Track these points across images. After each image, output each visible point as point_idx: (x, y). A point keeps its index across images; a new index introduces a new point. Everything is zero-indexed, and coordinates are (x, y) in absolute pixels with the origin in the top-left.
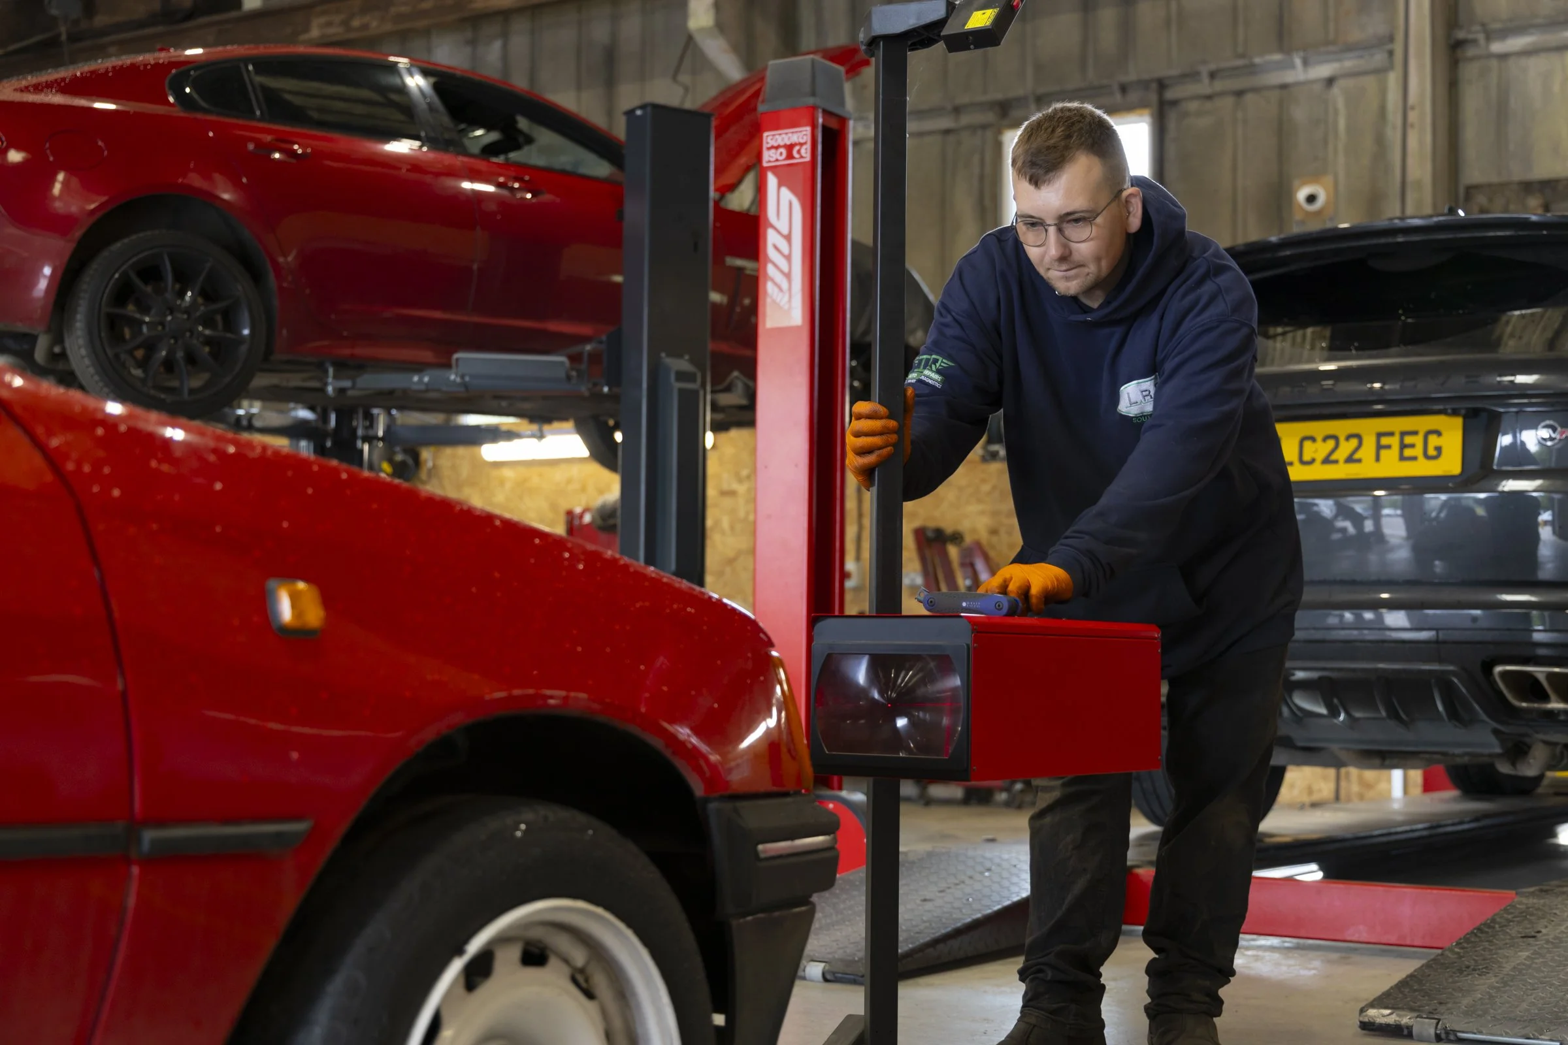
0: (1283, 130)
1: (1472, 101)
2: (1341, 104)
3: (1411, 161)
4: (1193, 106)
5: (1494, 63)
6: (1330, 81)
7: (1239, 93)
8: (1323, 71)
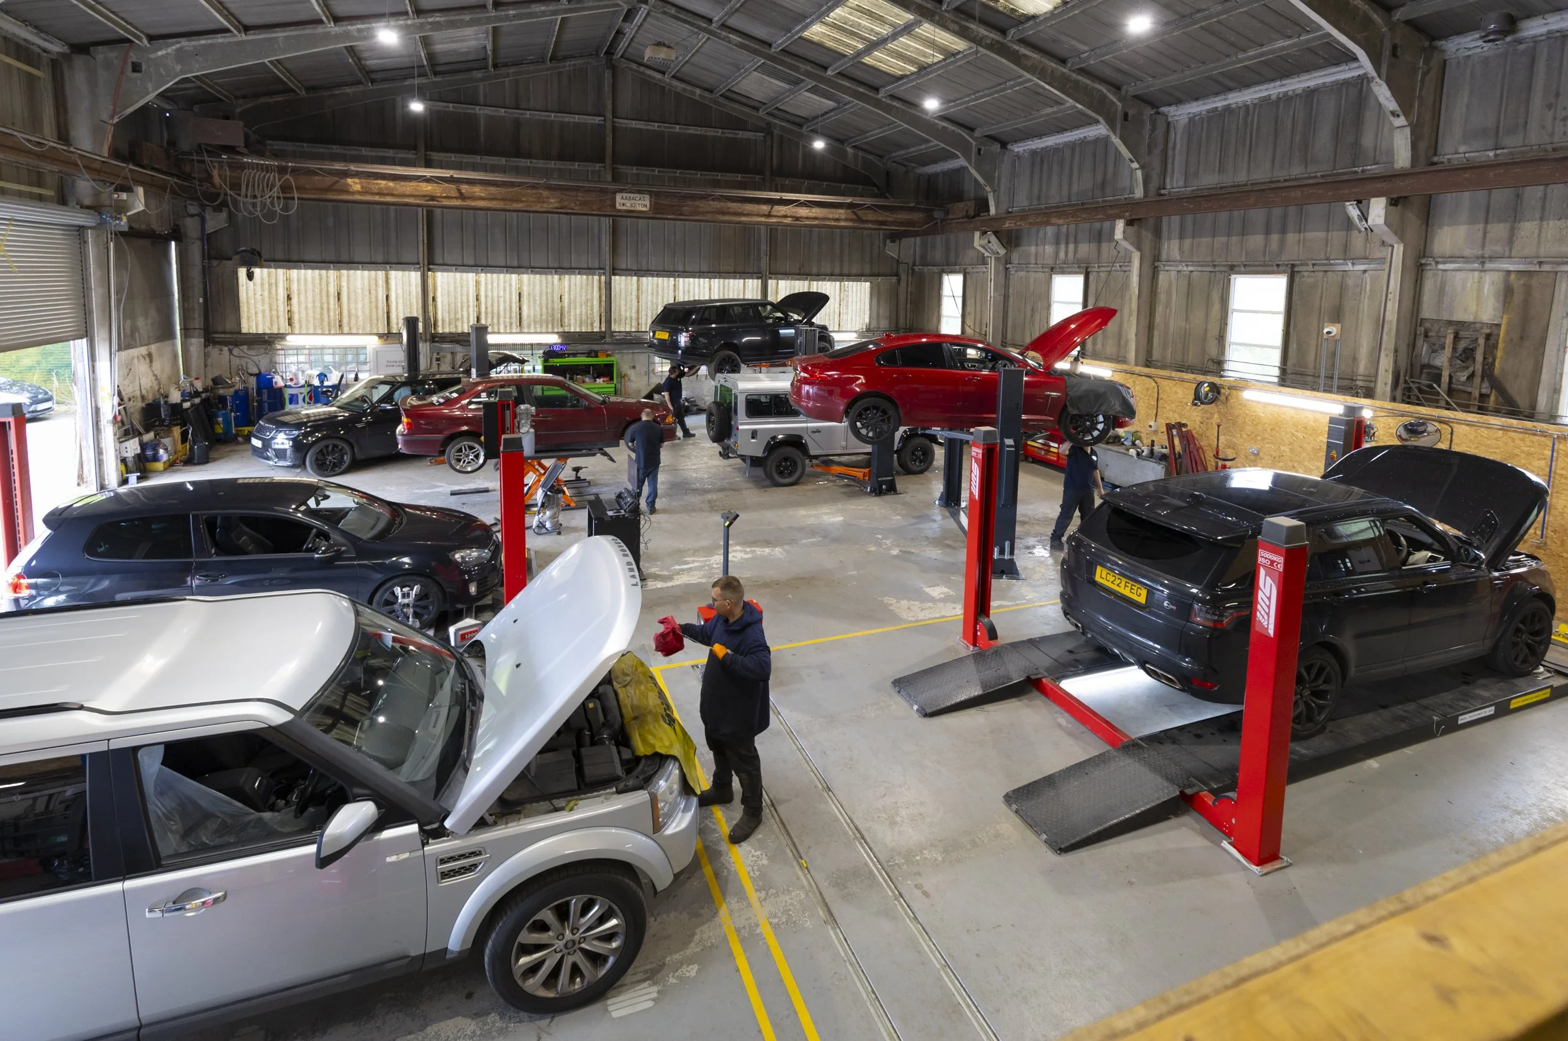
0: (1342, 287)
1: (1429, 285)
2: (1368, 280)
3: (1387, 313)
4: (1306, 274)
5: (1440, 272)
6: (1365, 271)
7: (1326, 271)
8: (1362, 267)
